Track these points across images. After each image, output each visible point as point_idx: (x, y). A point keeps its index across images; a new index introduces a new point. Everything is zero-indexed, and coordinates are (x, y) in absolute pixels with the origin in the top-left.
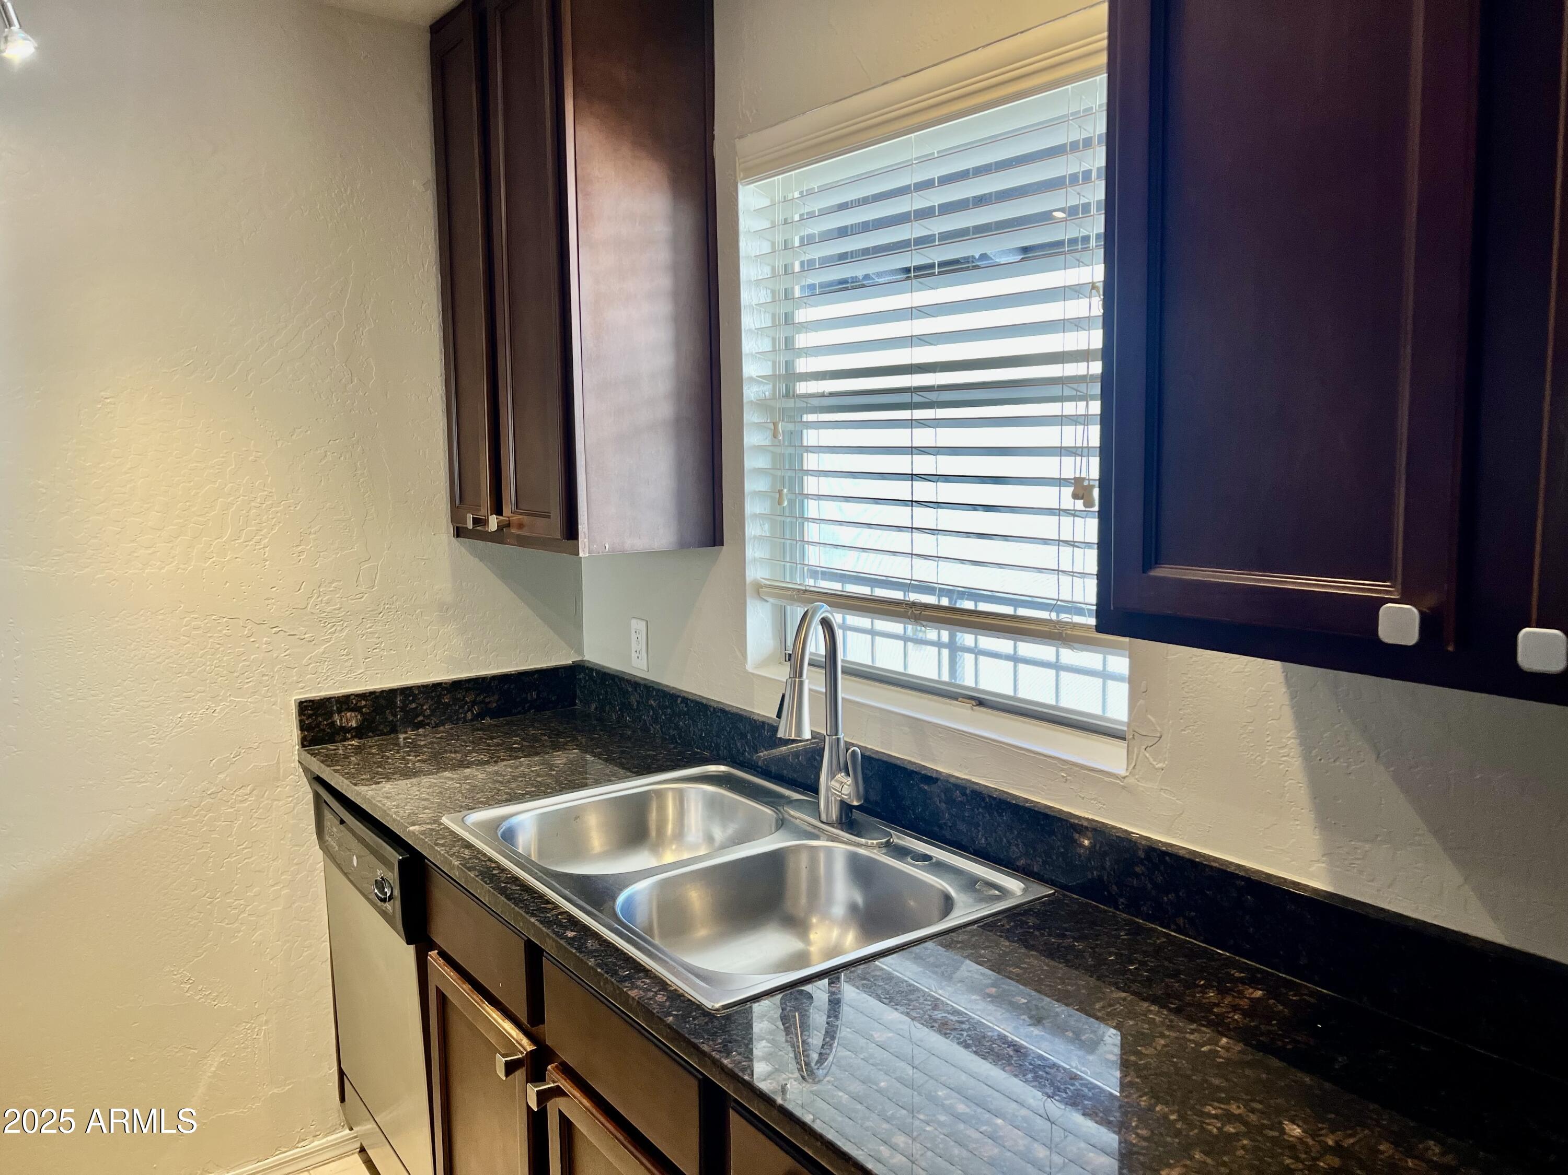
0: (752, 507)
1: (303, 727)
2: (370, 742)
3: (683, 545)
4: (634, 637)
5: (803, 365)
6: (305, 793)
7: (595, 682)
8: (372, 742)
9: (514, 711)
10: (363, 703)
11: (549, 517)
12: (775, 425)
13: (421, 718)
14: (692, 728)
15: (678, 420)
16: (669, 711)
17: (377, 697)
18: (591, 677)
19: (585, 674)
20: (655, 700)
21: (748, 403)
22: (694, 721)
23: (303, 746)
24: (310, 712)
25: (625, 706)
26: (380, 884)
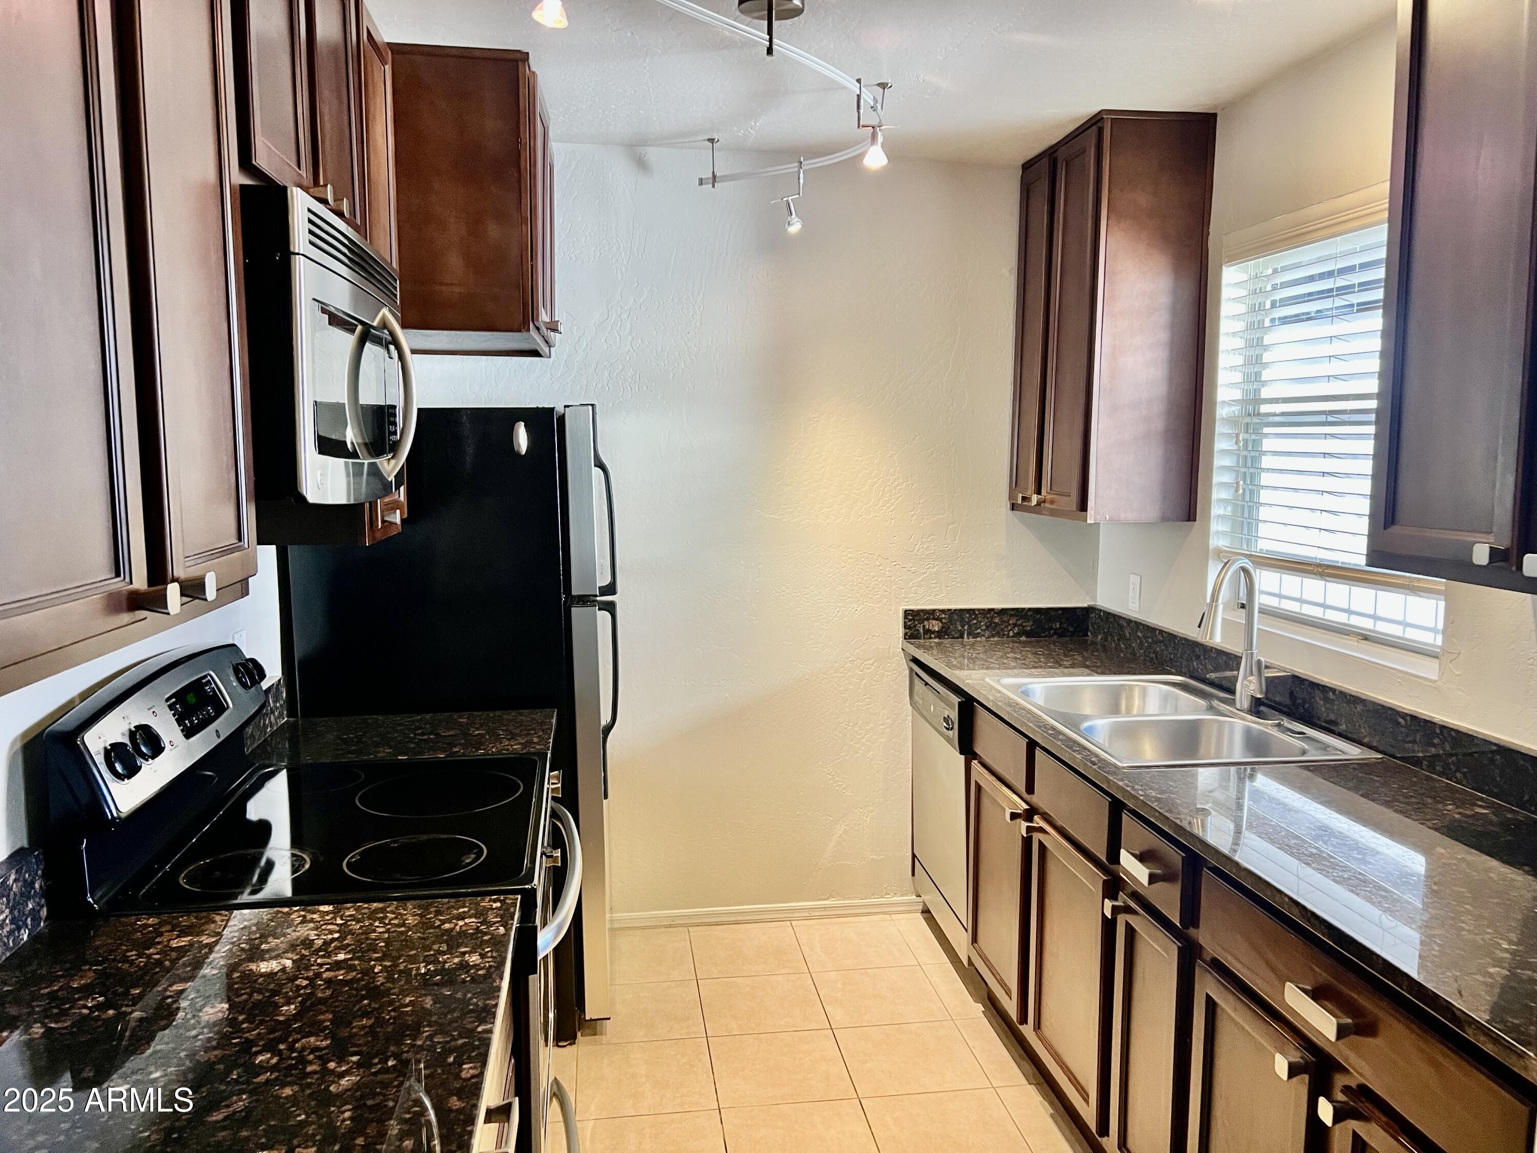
0: (1217, 494)
1: (906, 627)
2: (946, 641)
3: (1164, 519)
4: (1131, 587)
5: (1265, 393)
6: (903, 668)
7: (1102, 619)
8: (947, 642)
9: (1043, 635)
10: (943, 616)
11: (1070, 496)
12: (1237, 435)
13: (979, 631)
14: (1165, 653)
15: (1167, 431)
16: (1150, 640)
17: (952, 613)
18: (1100, 615)
19: (1096, 614)
20: (1141, 632)
21: (1219, 419)
22: (1166, 647)
23: (905, 639)
24: (911, 617)
25: (1122, 637)
26: (946, 720)
